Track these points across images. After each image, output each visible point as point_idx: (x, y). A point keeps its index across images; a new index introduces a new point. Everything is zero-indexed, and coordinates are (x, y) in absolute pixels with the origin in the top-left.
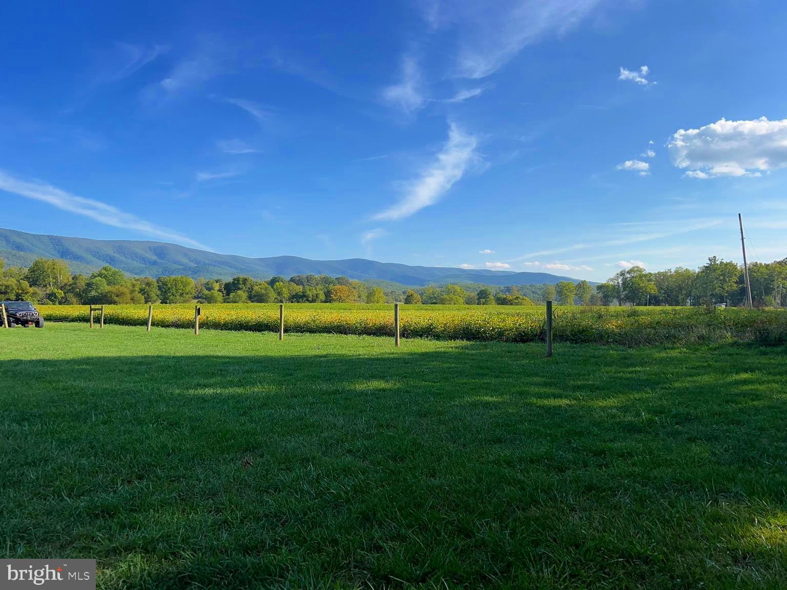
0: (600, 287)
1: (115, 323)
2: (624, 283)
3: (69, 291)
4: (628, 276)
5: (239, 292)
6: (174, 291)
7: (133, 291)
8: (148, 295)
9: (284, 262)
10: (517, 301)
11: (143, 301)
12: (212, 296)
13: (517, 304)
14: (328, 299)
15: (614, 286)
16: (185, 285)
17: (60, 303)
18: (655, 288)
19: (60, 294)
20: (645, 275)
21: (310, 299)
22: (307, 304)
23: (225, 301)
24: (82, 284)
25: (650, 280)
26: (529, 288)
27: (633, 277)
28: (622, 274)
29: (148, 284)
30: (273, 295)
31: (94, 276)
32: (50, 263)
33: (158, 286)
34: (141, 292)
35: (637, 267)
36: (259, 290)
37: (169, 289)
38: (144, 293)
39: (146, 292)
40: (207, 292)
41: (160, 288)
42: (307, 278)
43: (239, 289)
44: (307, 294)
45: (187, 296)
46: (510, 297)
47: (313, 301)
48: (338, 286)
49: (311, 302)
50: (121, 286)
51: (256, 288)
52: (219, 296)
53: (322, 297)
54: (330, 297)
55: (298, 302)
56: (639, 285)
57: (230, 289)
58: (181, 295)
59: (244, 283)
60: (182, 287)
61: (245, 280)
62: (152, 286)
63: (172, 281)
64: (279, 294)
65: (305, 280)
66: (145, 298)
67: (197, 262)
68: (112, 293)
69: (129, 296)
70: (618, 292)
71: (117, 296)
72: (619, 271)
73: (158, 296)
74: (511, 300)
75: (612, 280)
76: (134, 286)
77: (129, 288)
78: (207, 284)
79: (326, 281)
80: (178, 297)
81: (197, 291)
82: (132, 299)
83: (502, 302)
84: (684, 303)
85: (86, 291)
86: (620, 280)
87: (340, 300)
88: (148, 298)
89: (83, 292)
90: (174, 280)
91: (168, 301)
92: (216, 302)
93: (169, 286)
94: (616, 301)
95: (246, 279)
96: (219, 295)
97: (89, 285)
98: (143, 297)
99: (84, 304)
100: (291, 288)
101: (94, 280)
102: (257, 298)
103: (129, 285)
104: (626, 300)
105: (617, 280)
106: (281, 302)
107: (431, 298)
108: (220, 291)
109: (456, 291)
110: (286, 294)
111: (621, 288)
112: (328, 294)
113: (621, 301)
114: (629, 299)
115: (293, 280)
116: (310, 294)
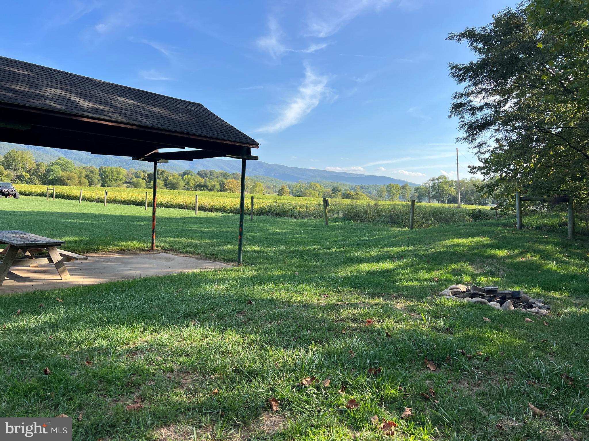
0: (417, 189)
1: (62, 198)
2: (433, 187)
3: (33, 174)
4: (436, 181)
6: (110, 177)
7: (81, 176)
8: (91, 179)
10: (356, 196)
11: (88, 184)
12: (138, 183)
14: (222, 189)
15: (426, 188)
16: (119, 173)
17: (27, 183)
18: (454, 191)
19: (27, 176)
20: (449, 182)
21: (209, 188)
22: (207, 192)
23: (147, 187)
24: (43, 169)
25: (451, 185)
26: (373, 187)
27: (440, 183)
28: (433, 180)
29: (92, 172)
30: (182, 184)
31: (52, 164)
33: (99, 174)
34: (86, 177)
35: (443, 176)
36: (173, 180)
37: (107, 176)
38: (89, 178)
39: (90, 178)
40: (135, 179)
41: (100, 175)
42: (210, 172)
44: (207, 184)
45: (120, 182)
46: (352, 193)
47: (211, 190)
48: (230, 180)
49: (209, 190)
50: (71, 173)
51: (170, 178)
53: (218, 187)
54: (224, 187)
55: (201, 190)
56: (444, 188)
57: (151, 178)
58: (116, 181)
59: (162, 174)
60: (116, 175)
62: (94, 173)
63: (109, 170)
64: (187, 183)
65: (208, 174)
66: (89, 182)
68: (64, 177)
69: (77, 180)
70: (429, 193)
71: (68, 180)
72: (431, 178)
73: (99, 180)
74: (353, 195)
75: (425, 184)
76: (81, 173)
77: (78, 175)
78: (136, 173)
80: (113, 182)
81: (129, 178)
82: (80, 182)
83: (346, 196)
85: (46, 175)
86: (430, 184)
87: (231, 190)
88: (92, 182)
89: (44, 175)
90: (111, 170)
91: (106, 185)
92: (140, 187)
93: (107, 173)
94: (427, 199)
95: (163, 172)
96: (143, 182)
97: (49, 171)
98: (88, 181)
99: (44, 184)
100: (196, 180)
101: (52, 168)
103: (78, 172)
104: (433, 199)
105: (429, 184)
106: (188, 189)
107: (298, 192)
108: (144, 179)
109: (317, 187)
110: (192, 184)
111: (431, 190)
112: (222, 185)
113: (430, 199)
114: (435, 198)
115: (199, 174)
116: (209, 184)
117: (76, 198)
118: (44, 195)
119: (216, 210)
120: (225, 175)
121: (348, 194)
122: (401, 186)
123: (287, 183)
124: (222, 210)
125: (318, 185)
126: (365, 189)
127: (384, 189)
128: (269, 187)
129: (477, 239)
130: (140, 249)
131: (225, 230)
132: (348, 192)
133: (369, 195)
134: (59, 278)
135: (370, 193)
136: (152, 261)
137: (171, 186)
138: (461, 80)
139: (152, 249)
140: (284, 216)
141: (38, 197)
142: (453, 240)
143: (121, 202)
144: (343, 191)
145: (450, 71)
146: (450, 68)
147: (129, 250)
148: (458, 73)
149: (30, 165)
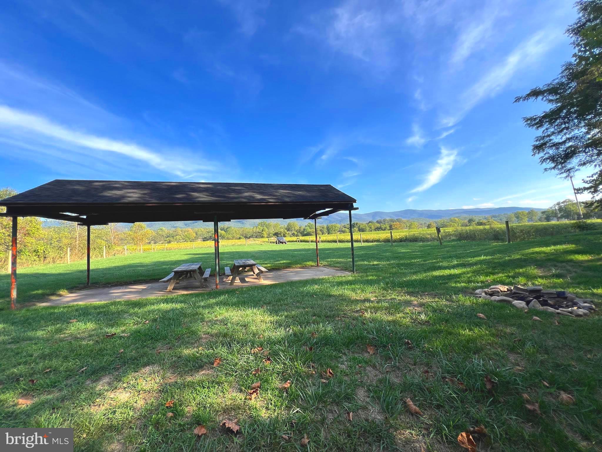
0: (543, 213)
2: (559, 209)
3: (299, 232)
4: (562, 204)
5: (355, 228)
9: (375, 214)
10: (488, 223)
11: (321, 234)
12: (345, 230)
15: (553, 211)
16: (335, 227)
17: (296, 236)
19: (296, 233)
20: (575, 203)
22: (382, 231)
24: (302, 230)
26: (503, 215)
27: (566, 205)
28: (558, 204)
29: (323, 228)
30: (368, 229)
31: (306, 226)
33: (326, 228)
34: (320, 231)
35: (568, 200)
36: (363, 227)
37: (330, 229)
38: (322, 231)
43: (355, 227)
47: (384, 230)
48: (396, 223)
50: (314, 229)
51: (361, 226)
53: (388, 228)
54: (392, 228)
55: (379, 231)
56: (571, 209)
58: (334, 231)
59: (357, 225)
63: (331, 226)
64: (370, 228)
65: (382, 221)
67: (341, 217)
68: (311, 232)
70: (556, 214)
72: (556, 202)
73: (326, 232)
74: (485, 223)
75: (551, 208)
81: (340, 229)
85: (303, 232)
87: (396, 229)
91: (330, 233)
94: (555, 219)
95: (357, 223)
97: (304, 229)
99: (303, 236)
100: (376, 225)
104: (562, 218)
105: (555, 207)
107: (442, 225)
108: (348, 228)
109: (455, 220)
110: (373, 228)
111: (558, 212)
112: (391, 226)
113: (558, 219)
115: (378, 222)
116: (383, 227)
117: (308, 242)
119: (375, 241)
120: (392, 221)
121: (481, 223)
122: (527, 212)
123: (434, 220)
124: (378, 241)
125: (457, 219)
126: (496, 217)
127: (513, 216)
128: (421, 224)
129: (559, 247)
130: (312, 266)
131: (368, 253)
132: (481, 221)
133: (500, 221)
134: (258, 281)
135: (501, 220)
136: (310, 272)
137: (361, 230)
138: (539, 126)
139: (318, 265)
140: (416, 241)
142: (533, 249)
143: (329, 242)
144: (477, 221)
145: (525, 123)
146: (524, 121)
147: (306, 266)
148: (533, 123)
149: (297, 228)
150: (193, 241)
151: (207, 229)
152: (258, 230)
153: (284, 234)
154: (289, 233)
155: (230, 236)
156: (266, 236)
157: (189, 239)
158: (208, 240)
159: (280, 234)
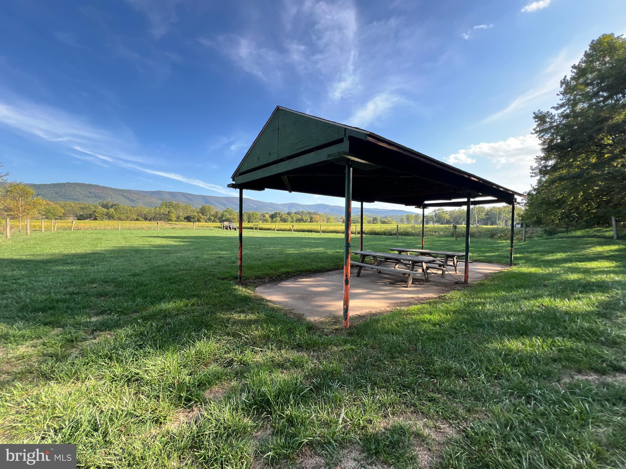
2: (435, 215)
3: (215, 217)
4: (437, 212)
5: (277, 218)
6: (252, 217)
9: (291, 205)
10: (389, 222)
12: (267, 220)
13: (389, 224)
14: (311, 221)
15: (431, 216)
17: (213, 222)
18: (449, 217)
19: (212, 218)
20: (445, 212)
22: (303, 223)
23: (272, 222)
25: (447, 214)
28: (435, 211)
30: (290, 219)
32: (208, 207)
46: (386, 221)
47: (305, 222)
48: (315, 216)
51: (283, 216)
52: (270, 219)
53: (309, 220)
55: (300, 222)
56: (442, 216)
57: (273, 217)
59: (279, 215)
61: (279, 213)
64: (292, 219)
65: (301, 213)
67: (257, 205)
70: (433, 219)
75: (430, 213)
78: (263, 214)
79: (309, 213)
83: (383, 222)
84: (461, 224)
85: (221, 217)
86: (433, 214)
87: (316, 221)
92: (268, 222)
94: (431, 222)
97: (222, 215)
100: (296, 216)
102: (284, 221)
106: (293, 222)
110: (295, 219)
111: (434, 217)
112: (311, 219)
113: (434, 222)
114: (437, 222)
115: (297, 213)
116: (304, 219)
118: (252, 228)
127: (405, 217)
141: (249, 230)
149: (213, 213)
150: (61, 219)
151: (79, 204)
152: (162, 211)
153: (198, 219)
154: (204, 218)
155: (123, 216)
156: (175, 219)
157: (54, 216)
158: (85, 219)
159: (193, 218)
